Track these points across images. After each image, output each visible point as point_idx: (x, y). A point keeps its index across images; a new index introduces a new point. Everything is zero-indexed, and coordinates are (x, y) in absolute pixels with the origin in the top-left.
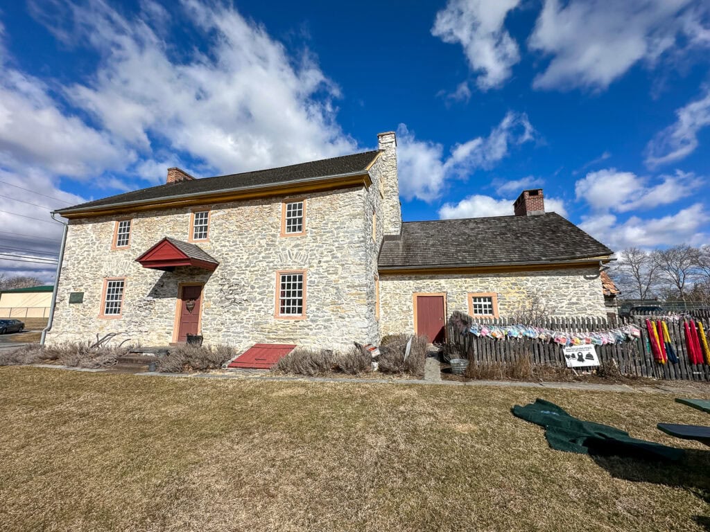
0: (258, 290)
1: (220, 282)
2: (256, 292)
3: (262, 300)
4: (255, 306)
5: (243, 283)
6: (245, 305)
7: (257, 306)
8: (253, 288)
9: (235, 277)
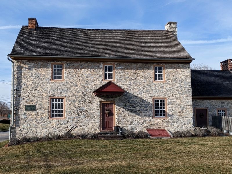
0: (144, 106)
1: (124, 102)
4: (143, 113)
6: (139, 112)
8: (141, 105)
9: (132, 99)
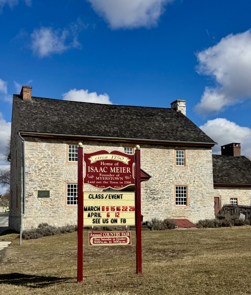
0: (165, 193)
2: (164, 194)
3: (168, 198)
5: (157, 189)
6: (160, 200)
7: (166, 201)
